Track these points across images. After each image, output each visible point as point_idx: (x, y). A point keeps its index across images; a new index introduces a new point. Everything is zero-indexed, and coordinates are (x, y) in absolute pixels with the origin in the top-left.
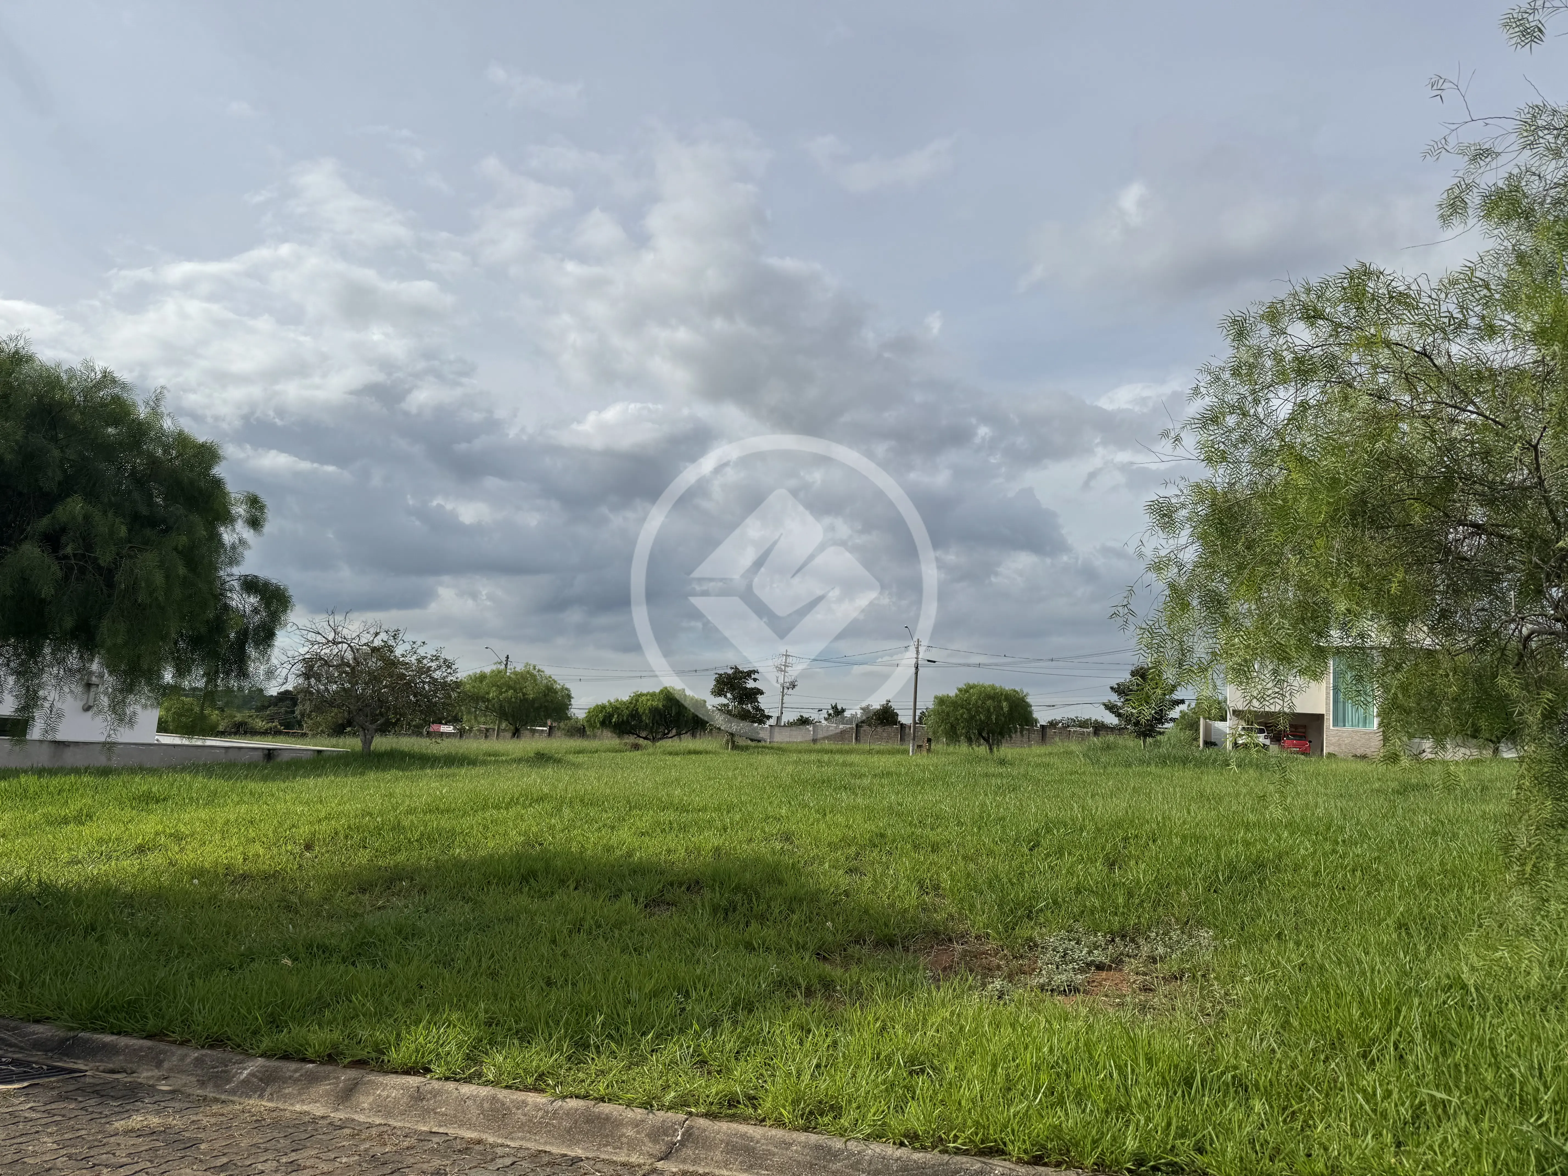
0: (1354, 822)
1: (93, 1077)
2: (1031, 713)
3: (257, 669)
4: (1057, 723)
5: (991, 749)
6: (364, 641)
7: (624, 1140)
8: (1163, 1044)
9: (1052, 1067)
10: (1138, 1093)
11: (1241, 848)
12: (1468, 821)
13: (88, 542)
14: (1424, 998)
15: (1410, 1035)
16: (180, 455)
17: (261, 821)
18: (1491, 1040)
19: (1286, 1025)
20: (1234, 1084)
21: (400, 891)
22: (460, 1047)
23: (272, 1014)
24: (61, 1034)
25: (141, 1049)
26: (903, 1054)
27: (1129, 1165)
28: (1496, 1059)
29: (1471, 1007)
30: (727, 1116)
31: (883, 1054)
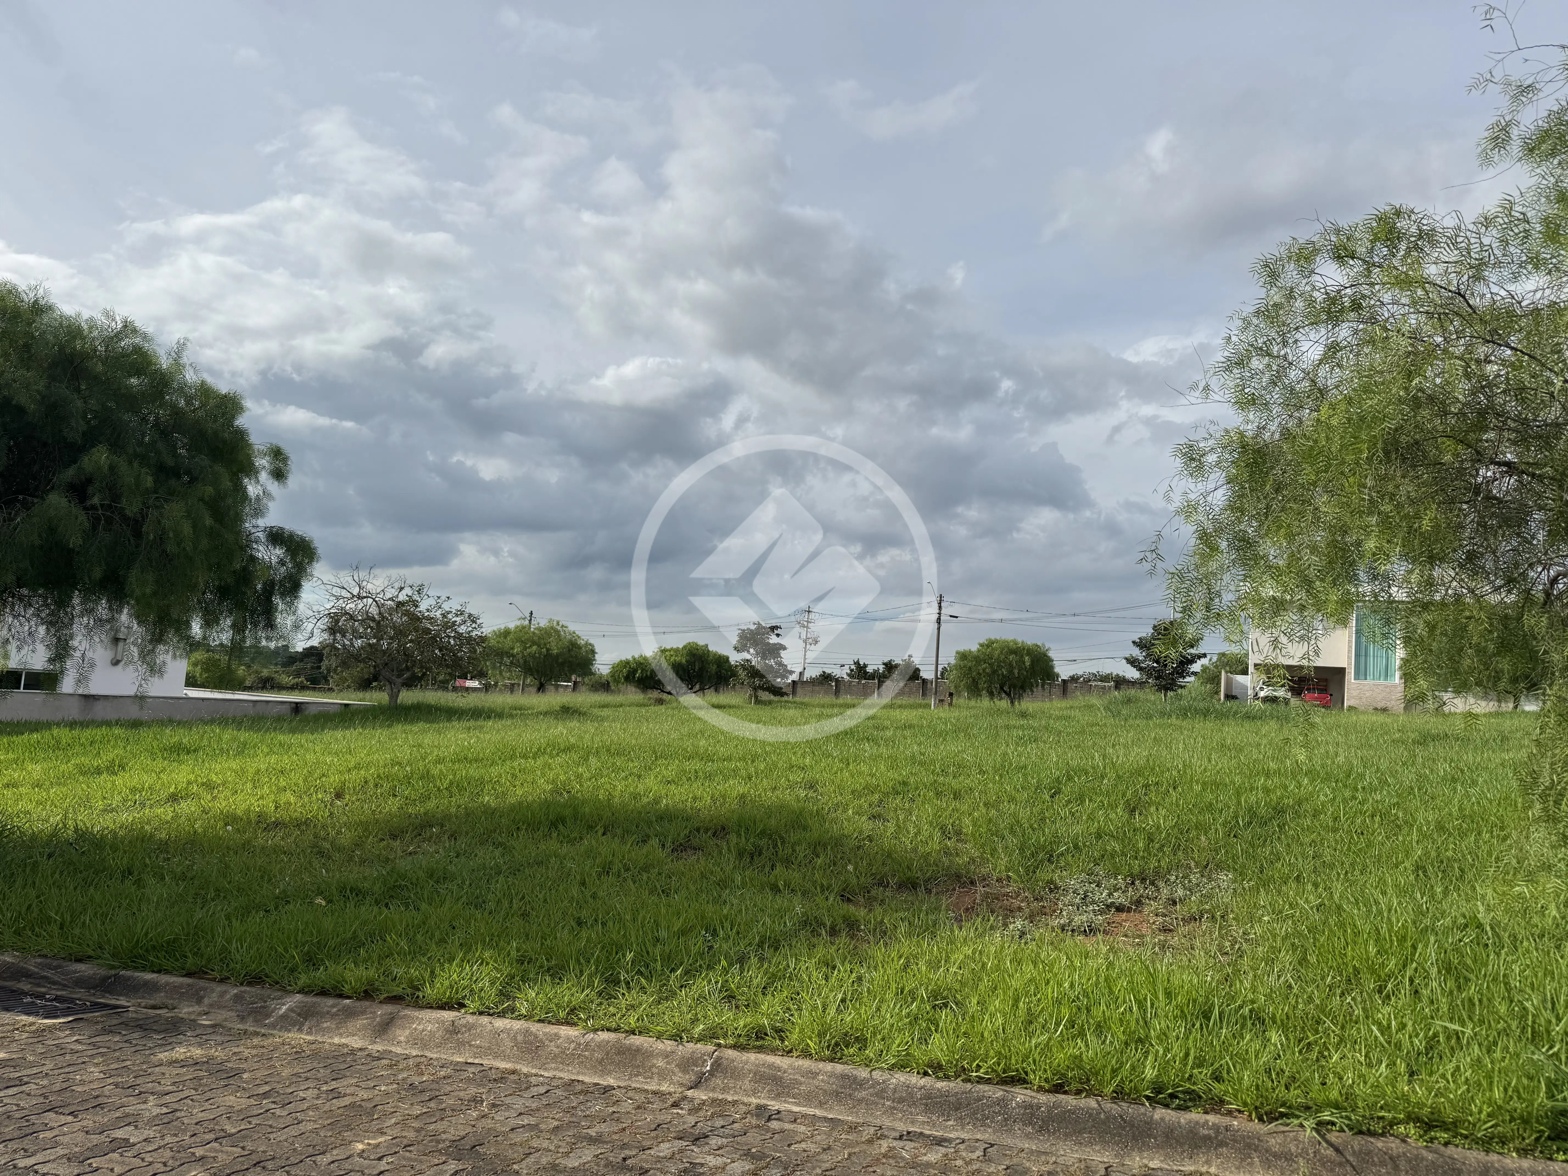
0: (1374, 769)
1: (136, 1012)
2: (1052, 667)
3: (285, 620)
4: (1078, 678)
5: (1012, 703)
6: (388, 595)
7: (654, 1070)
8: (1184, 979)
9: (1074, 1001)
10: (1157, 1025)
11: (1261, 795)
12: (1487, 768)
13: (114, 493)
14: (1440, 936)
15: (1426, 971)
16: (203, 405)
17: (291, 771)
18: (1504, 976)
19: (1303, 961)
20: (1251, 1018)
21: (431, 837)
22: (493, 983)
23: (308, 952)
24: (103, 972)
25: (181, 986)
26: (927, 989)
27: (1147, 1093)
28: (1509, 993)
29: (1487, 945)
30: (755, 1047)
31: (907, 989)
